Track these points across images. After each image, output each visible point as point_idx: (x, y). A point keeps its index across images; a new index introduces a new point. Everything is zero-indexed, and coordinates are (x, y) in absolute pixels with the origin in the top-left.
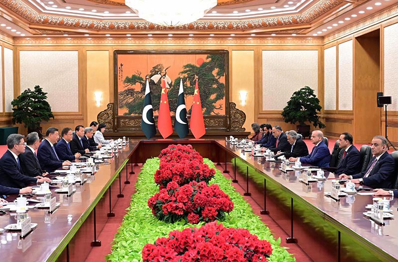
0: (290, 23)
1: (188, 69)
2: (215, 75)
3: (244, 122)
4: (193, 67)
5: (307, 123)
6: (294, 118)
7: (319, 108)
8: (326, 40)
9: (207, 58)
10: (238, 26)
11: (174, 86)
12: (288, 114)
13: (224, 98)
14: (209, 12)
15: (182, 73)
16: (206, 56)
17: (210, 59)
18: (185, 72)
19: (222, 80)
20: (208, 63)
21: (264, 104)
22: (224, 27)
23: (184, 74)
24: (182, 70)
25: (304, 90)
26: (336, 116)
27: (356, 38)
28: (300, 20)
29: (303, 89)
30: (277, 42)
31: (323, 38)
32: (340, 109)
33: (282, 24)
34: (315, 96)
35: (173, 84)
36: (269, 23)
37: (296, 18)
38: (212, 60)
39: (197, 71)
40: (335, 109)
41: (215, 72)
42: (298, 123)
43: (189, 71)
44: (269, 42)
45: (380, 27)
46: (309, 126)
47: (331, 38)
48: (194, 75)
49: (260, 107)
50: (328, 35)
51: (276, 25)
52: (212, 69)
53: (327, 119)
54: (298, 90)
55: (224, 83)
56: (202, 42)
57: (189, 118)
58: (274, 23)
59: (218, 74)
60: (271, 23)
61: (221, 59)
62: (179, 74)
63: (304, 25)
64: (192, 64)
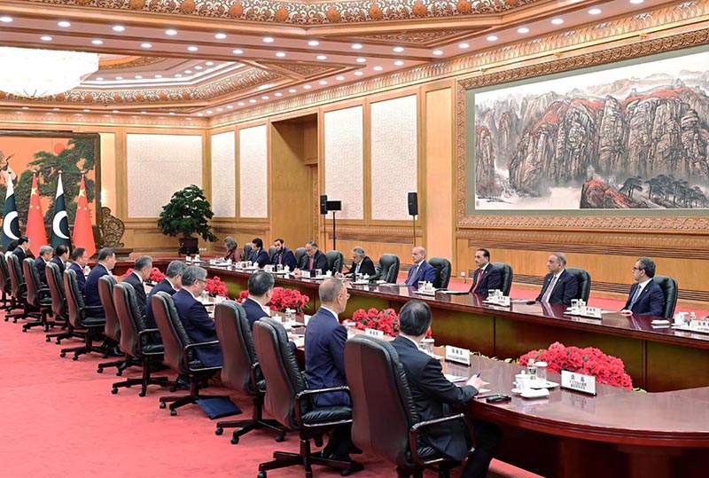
0: (179, 98)
1: (40, 158)
2: (81, 168)
3: (122, 234)
4: (49, 156)
5: (195, 235)
6: (178, 227)
7: (210, 214)
8: (214, 123)
9: (70, 143)
10: (99, 99)
11: (20, 183)
12: (168, 223)
13: (94, 201)
14: (87, 79)
15: (33, 164)
16: (67, 140)
17: (73, 145)
18: (37, 163)
19: (91, 175)
20: (70, 151)
21: (129, 209)
22: (80, 98)
23: (34, 166)
24: (33, 160)
25: (189, 191)
26: (234, 226)
27: (273, 123)
28: (195, 96)
29: (189, 188)
30: (146, 123)
31: (208, 119)
32: (242, 216)
33: (167, 100)
34: (203, 198)
35: (18, 180)
36: (148, 97)
37: (189, 92)
38: (76, 146)
39: (54, 162)
40: (234, 216)
41: (81, 163)
42: (181, 235)
43: (43, 161)
44: (136, 122)
45: (318, 111)
46: (197, 239)
47: (224, 121)
48: (50, 167)
49: (125, 213)
50: (219, 116)
51: (157, 100)
52: (75, 159)
53: (218, 230)
54: (180, 189)
55: (94, 180)
56: (40, 119)
57: (72, 229)
58: (155, 97)
59: (85, 167)
60: (151, 96)
61: (88, 145)
62: (28, 166)
63: (199, 102)
64: (47, 152)
